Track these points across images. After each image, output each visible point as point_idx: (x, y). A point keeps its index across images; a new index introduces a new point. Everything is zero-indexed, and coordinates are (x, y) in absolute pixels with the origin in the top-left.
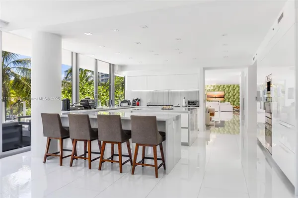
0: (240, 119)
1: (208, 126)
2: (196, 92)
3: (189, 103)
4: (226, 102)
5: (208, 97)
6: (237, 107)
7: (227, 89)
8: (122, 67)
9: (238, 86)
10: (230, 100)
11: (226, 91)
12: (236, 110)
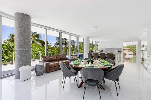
0: (136, 57)
1: (124, 58)
2: (120, 48)
3: (118, 51)
4: (131, 52)
5: (124, 50)
6: (135, 53)
7: (131, 47)
8: (98, 42)
9: (136, 46)
10: (133, 51)
11: (131, 48)
12: (135, 54)
